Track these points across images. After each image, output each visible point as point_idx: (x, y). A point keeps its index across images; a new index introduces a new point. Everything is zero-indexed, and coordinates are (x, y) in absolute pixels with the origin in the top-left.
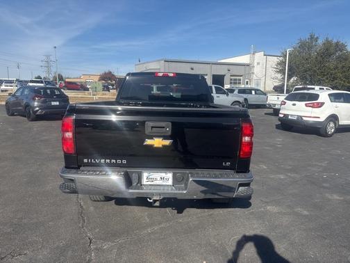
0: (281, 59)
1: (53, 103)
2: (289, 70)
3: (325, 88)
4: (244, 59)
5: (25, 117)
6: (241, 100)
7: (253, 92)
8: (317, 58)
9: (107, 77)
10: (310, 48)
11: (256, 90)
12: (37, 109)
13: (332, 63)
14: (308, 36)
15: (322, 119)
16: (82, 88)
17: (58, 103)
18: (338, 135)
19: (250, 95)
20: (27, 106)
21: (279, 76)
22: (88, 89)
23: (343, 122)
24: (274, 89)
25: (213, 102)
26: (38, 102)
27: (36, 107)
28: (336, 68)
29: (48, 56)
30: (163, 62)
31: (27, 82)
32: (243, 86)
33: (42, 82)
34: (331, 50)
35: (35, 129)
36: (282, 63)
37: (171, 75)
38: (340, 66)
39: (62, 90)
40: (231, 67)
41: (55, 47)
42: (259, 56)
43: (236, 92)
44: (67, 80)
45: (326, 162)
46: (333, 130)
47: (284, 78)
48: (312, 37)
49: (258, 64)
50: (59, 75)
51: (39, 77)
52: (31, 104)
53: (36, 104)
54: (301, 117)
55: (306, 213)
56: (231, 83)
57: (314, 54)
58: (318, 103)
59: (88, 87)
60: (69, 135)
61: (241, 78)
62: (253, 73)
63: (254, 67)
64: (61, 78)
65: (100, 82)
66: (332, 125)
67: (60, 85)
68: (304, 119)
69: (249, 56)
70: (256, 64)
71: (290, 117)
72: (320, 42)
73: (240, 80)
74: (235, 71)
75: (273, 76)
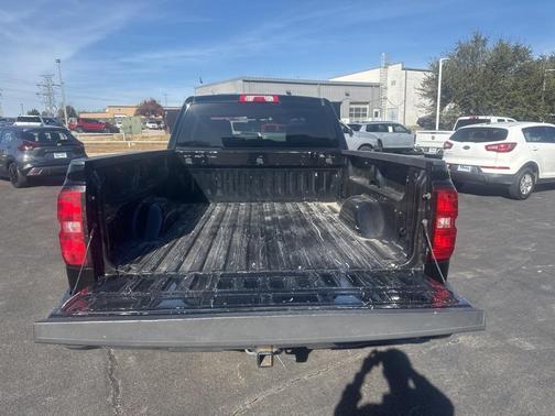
0: (430, 74)
1: (57, 156)
2: (443, 92)
3: (506, 119)
4: (370, 76)
5: (9, 180)
6: (373, 142)
7: (390, 129)
8: (485, 72)
9: (149, 110)
10: (475, 56)
11: (395, 126)
12: (29, 166)
13: (509, 79)
14: (471, 38)
15: (513, 170)
16: (109, 128)
17: (65, 155)
18: (537, 196)
19: (385, 134)
20: (10, 162)
21: (427, 102)
22: (117, 131)
23: (544, 174)
24: (418, 122)
25: (346, 147)
26: (30, 154)
27: (26, 163)
28: (515, 87)
29: (48, 77)
30: (241, 82)
31: (13, 120)
32: (370, 120)
33: (38, 120)
34: (508, 58)
35: (26, 202)
36: (432, 82)
37: (270, 99)
38: (521, 84)
39: (73, 133)
40: (350, 89)
41: (59, 61)
42: (395, 70)
43: (363, 129)
44: (82, 116)
45: (533, 245)
46: (529, 188)
47: (434, 106)
48: (477, 40)
49: (393, 83)
50: (68, 108)
51: (35, 112)
52: (18, 158)
53: (26, 157)
54: (478, 167)
55: (529, 346)
56: (351, 115)
57: (481, 66)
58: (506, 144)
59: (118, 126)
60: (74, 227)
61: (367, 106)
62: (385, 98)
63: (386, 88)
64: (71, 113)
65: (138, 118)
66: (528, 179)
67: (70, 125)
68: (484, 170)
69: (378, 70)
70: (389, 83)
71: (459, 169)
72: (490, 46)
73: (365, 110)
74: (357, 95)
75: (417, 102)
